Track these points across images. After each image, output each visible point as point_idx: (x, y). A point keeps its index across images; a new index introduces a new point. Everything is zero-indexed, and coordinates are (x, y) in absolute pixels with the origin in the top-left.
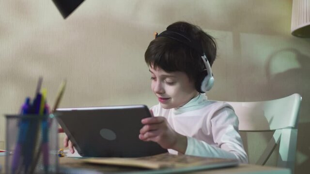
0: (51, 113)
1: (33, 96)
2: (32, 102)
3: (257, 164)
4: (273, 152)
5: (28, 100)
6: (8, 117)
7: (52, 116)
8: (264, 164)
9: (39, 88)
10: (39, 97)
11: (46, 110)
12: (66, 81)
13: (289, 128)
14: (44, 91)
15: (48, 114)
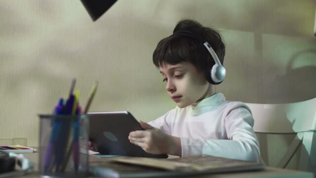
0: (82, 114)
1: (66, 97)
2: (65, 103)
3: (278, 166)
4: (295, 156)
5: (62, 101)
6: (42, 117)
7: (83, 116)
8: (284, 167)
9: (72, 90)
10: (72, 98)
11: (78, 111)
12: (97, 83)
13: (311, 131)
14: (77, 93)
15: (80, 115)
